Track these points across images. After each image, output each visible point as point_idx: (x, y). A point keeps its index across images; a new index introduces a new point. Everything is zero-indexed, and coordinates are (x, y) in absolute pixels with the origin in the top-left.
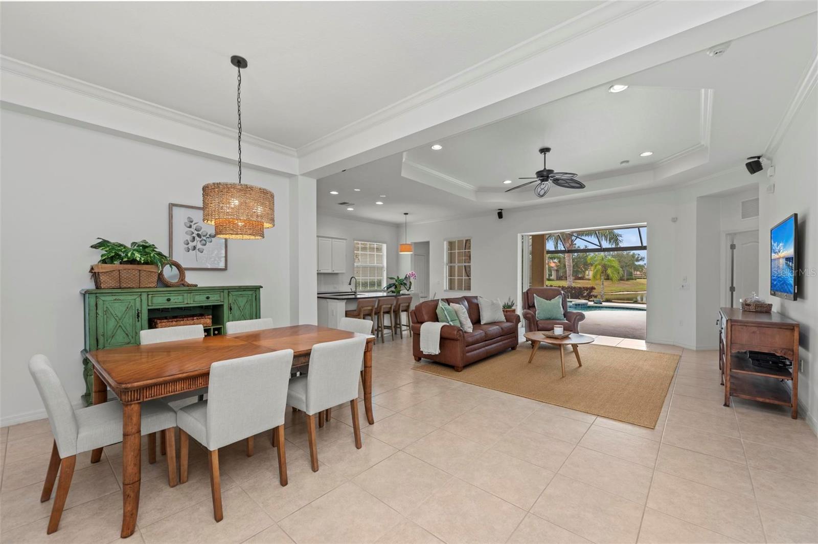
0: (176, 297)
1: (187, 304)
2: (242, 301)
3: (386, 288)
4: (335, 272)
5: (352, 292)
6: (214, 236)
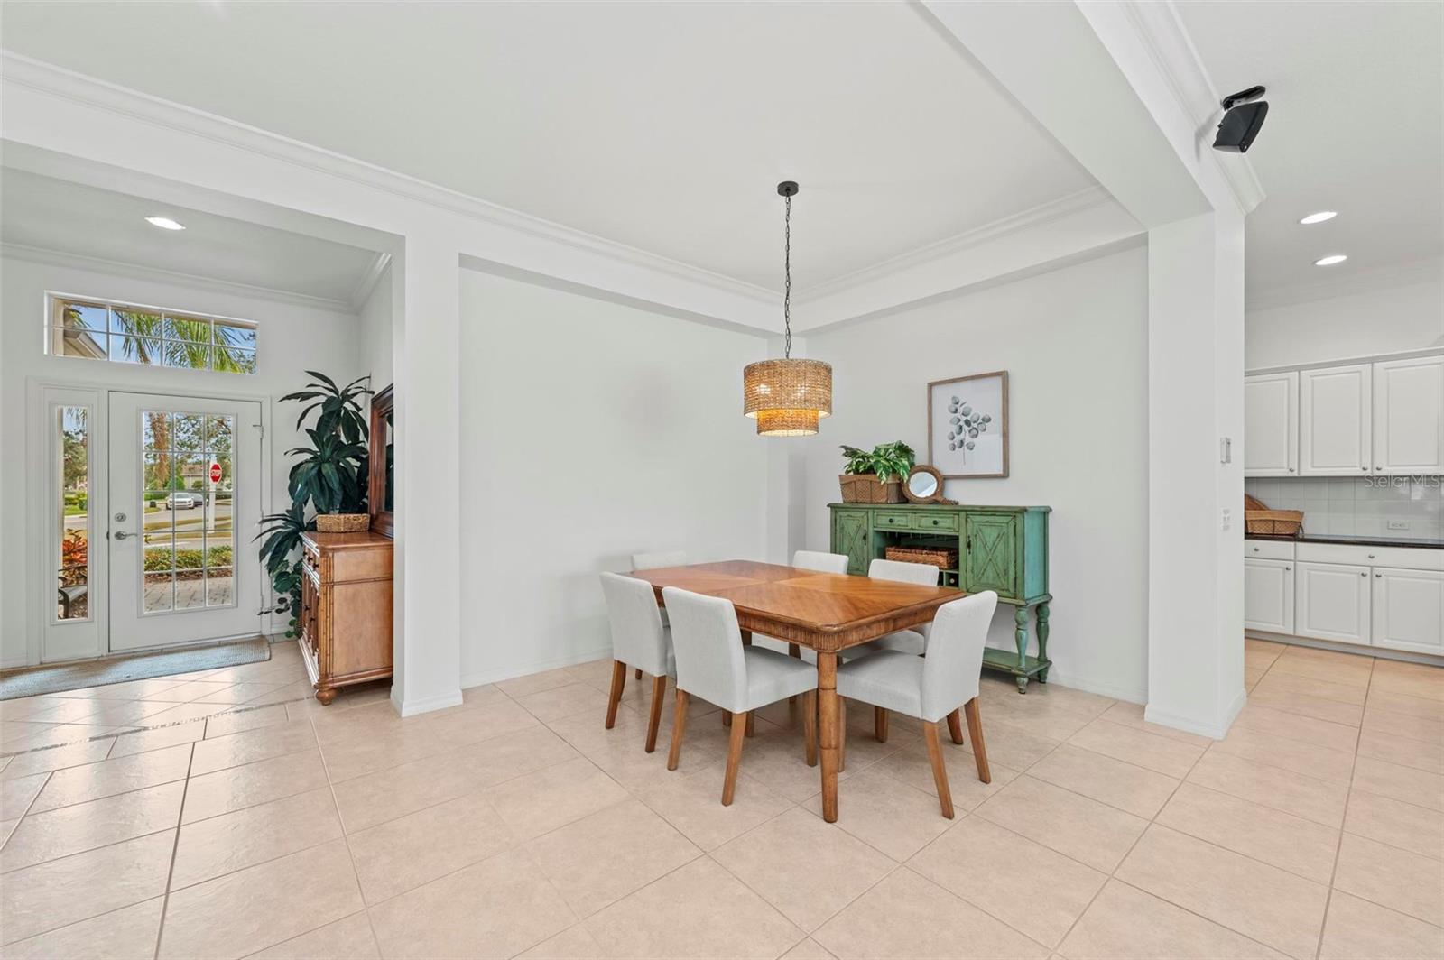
0: (900, 519)
2: (990, 534)
6: (989, 420)
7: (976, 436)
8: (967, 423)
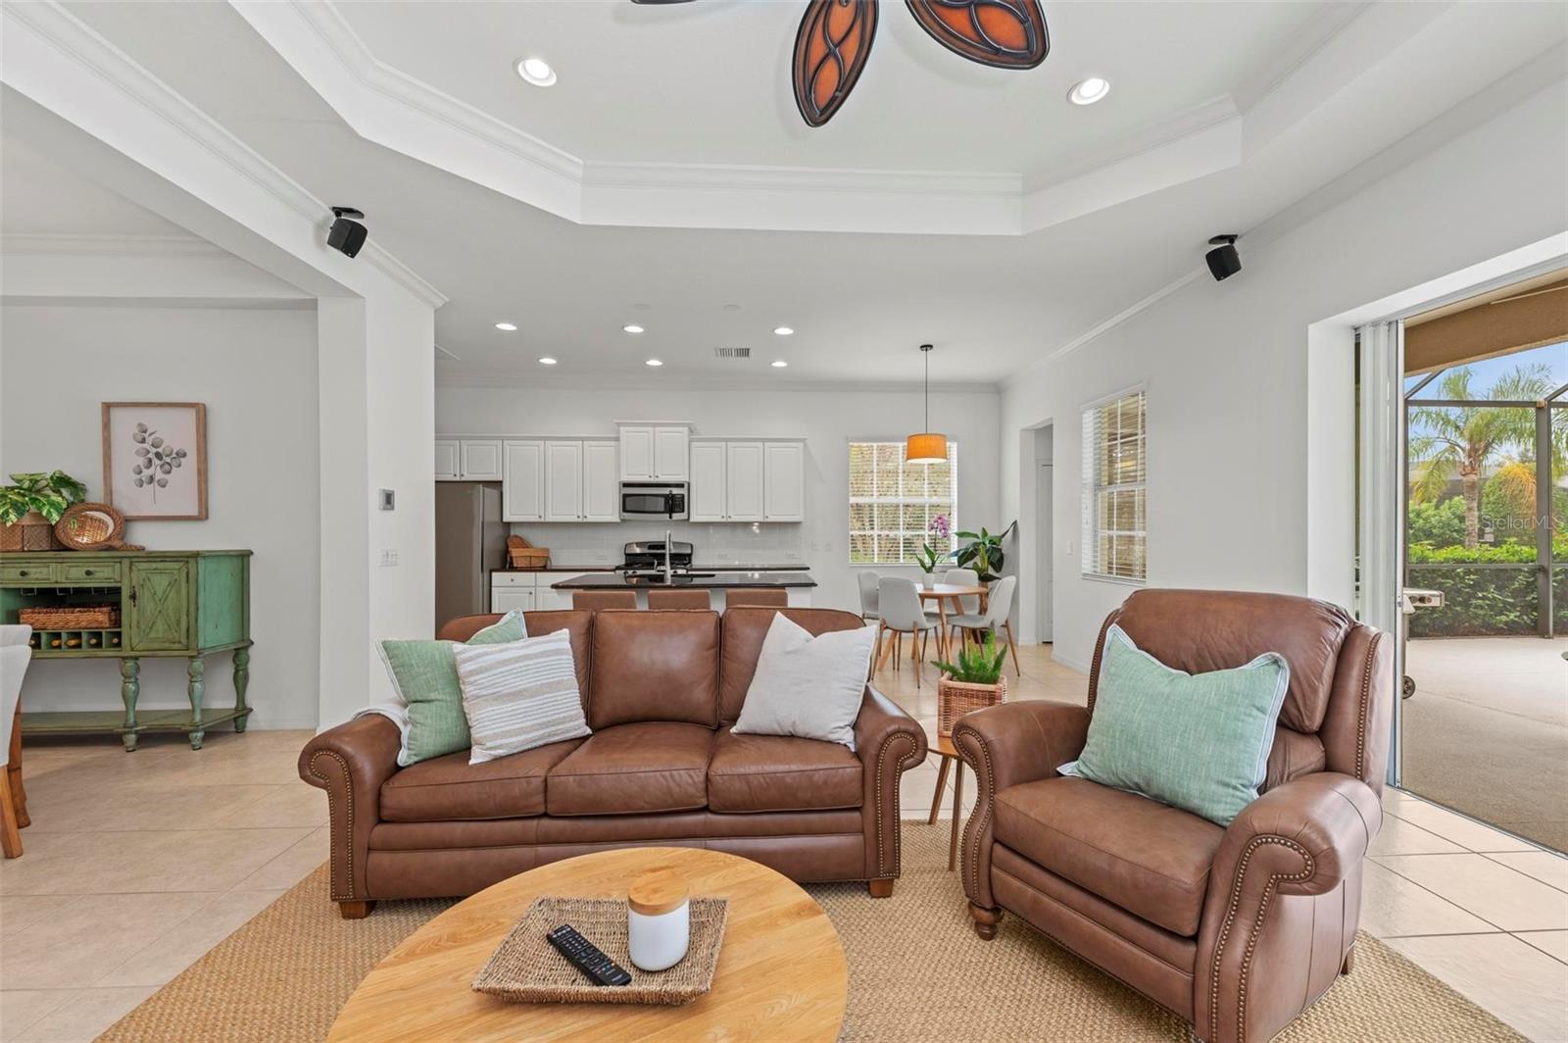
0: (39, 570)
2: (160, 583)
4: (772, 518)
6: (185, 455)
7: (169, 472)
8: (158, 456)
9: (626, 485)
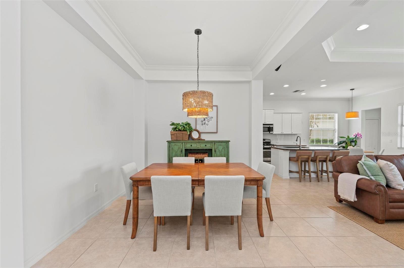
1: (198, 148)
2: (221, 148)
3: (337, 144)
4: (294, 133)
5: (297, 146)
6: (212, 118)
7: (209, 122)
9: (264, 125)
